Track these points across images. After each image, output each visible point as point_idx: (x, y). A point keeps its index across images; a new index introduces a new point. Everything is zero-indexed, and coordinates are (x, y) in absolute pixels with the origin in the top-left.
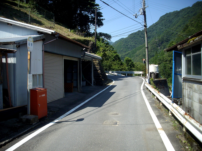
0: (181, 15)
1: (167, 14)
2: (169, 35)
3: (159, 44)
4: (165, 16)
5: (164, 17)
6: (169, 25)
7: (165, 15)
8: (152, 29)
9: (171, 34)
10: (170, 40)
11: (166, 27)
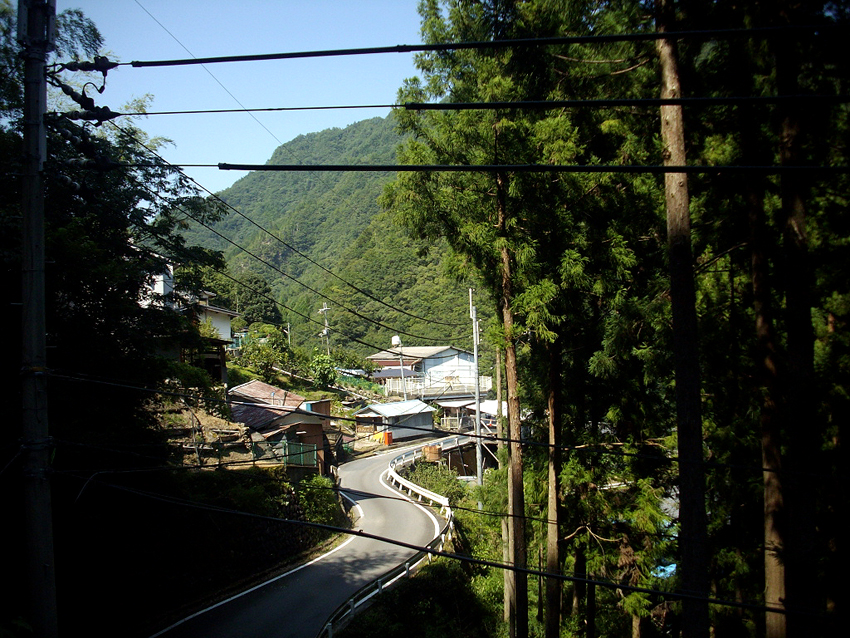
0: (349, 147)
1: (301, 138)
2: (312, 225)
3: (277, 256)
4: (292, 148)
5: (291, 151)
6: (310, 182)
7: (294, 141)
8: (246, 194)
9: (318, 221)
10: (313, 244)
11: (297, 186)
